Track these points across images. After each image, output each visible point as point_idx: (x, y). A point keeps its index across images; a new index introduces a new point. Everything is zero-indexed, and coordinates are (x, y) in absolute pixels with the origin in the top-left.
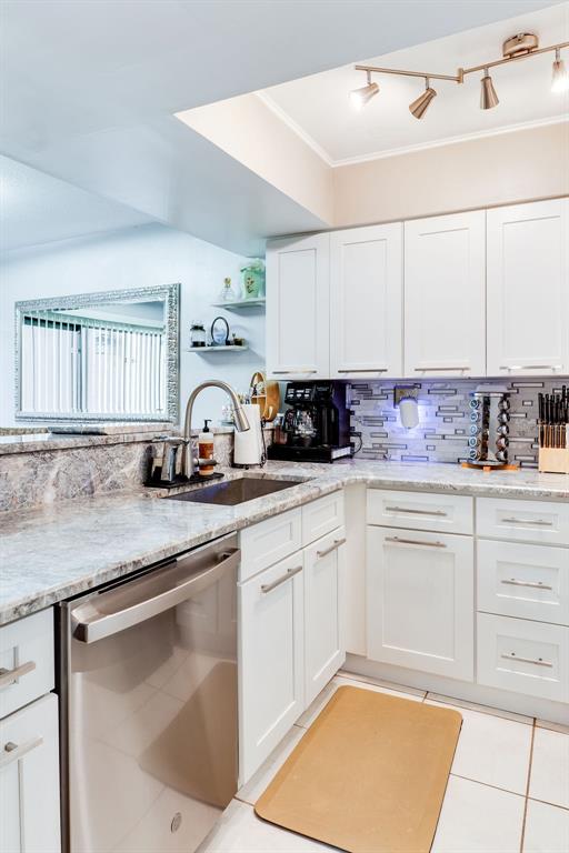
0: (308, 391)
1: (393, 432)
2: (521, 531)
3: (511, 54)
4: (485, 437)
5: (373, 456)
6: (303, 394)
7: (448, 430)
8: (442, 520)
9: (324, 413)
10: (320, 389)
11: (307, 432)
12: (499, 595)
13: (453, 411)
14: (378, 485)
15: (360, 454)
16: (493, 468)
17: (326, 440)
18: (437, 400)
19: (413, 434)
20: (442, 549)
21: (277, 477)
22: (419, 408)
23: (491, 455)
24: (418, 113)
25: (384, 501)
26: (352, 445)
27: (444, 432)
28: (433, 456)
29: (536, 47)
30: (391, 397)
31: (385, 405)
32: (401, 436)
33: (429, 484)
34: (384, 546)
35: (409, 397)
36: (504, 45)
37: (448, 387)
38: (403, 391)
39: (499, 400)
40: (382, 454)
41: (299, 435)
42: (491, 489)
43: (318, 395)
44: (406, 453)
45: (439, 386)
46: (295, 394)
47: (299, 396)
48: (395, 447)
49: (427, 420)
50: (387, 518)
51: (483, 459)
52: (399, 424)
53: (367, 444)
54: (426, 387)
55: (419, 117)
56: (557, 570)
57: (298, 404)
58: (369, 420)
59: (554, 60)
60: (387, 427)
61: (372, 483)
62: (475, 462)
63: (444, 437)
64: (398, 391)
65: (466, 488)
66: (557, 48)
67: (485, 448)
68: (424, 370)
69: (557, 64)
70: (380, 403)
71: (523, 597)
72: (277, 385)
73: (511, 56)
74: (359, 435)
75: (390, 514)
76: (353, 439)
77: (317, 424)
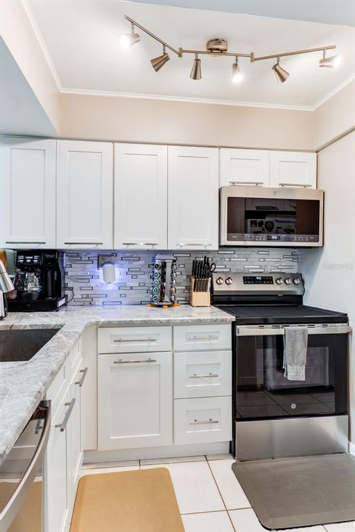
0: (36, 257)
1: (97, 286)
2: (200, 344)
3: (211, 49)
4: (163, 287)
5: (82, 303)
6: (32, 260)
7: (134, 283)
8: (153, 344)
9: (49, 274)
10: (47, 256)
11: (35, 289)
12: (187, 386)
13: (137, 271)
14: (109, 325)
15: (72, 302)
16: (169, 306)
17: (50, 294)
18: (126, 264)
19: (111, 287)
20: (152, 363)
21: (25, 326)
22: (116, 269)
23: (166, 298)
24: (157, 67)
25: (111, 336)
26: (66, 296)
27: (132, 285)
28: (124, 301)
29: (226, 50)
30: (96, 262)
31: (92, 268)
32: (103, 289)
33: (144, 321)
34: (111, 367)
35: (109, 263)
36: (208, 43)
37: (135, 256)
38: (104, 258)
39: (171, 264)
40: (89, 302)
41: (27, 291)
42: (183, 320)
43: (46, 261)
44: (106, 299)
45: (128, 255)
46: (25, 260)
47: (28, 261)
48: (98, 296)
49: (120, 277)
50: (113, 347)
51: (161, 301)
52: (101, 280)
53: (78, 294)
54: (120, 255)
55: (157, 71)
56: (220, 364)
57: (24, 267)
58: (78, 279)
59: (235, 62)
60: (92, 283)
61: (103, 323)
62: (156, 303)
63: (131, 288)
64: (101, 258)
65: (168, 321)
66: (237, 56)
67: (162, 294)
68: (128, 244)
69: (235, 65)
70: (87, 266)
71: (201, 385)
72: (4, 253)
73: (211, 50)
74: (71, 289)
75: (116, 345)
76: (67, 292)
77: (43, 282)
